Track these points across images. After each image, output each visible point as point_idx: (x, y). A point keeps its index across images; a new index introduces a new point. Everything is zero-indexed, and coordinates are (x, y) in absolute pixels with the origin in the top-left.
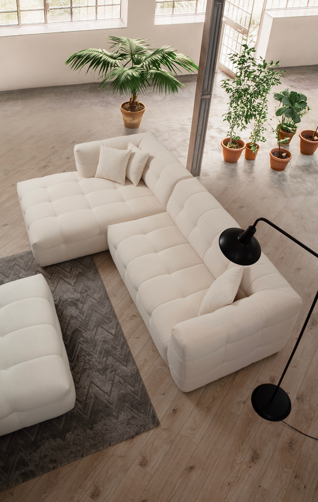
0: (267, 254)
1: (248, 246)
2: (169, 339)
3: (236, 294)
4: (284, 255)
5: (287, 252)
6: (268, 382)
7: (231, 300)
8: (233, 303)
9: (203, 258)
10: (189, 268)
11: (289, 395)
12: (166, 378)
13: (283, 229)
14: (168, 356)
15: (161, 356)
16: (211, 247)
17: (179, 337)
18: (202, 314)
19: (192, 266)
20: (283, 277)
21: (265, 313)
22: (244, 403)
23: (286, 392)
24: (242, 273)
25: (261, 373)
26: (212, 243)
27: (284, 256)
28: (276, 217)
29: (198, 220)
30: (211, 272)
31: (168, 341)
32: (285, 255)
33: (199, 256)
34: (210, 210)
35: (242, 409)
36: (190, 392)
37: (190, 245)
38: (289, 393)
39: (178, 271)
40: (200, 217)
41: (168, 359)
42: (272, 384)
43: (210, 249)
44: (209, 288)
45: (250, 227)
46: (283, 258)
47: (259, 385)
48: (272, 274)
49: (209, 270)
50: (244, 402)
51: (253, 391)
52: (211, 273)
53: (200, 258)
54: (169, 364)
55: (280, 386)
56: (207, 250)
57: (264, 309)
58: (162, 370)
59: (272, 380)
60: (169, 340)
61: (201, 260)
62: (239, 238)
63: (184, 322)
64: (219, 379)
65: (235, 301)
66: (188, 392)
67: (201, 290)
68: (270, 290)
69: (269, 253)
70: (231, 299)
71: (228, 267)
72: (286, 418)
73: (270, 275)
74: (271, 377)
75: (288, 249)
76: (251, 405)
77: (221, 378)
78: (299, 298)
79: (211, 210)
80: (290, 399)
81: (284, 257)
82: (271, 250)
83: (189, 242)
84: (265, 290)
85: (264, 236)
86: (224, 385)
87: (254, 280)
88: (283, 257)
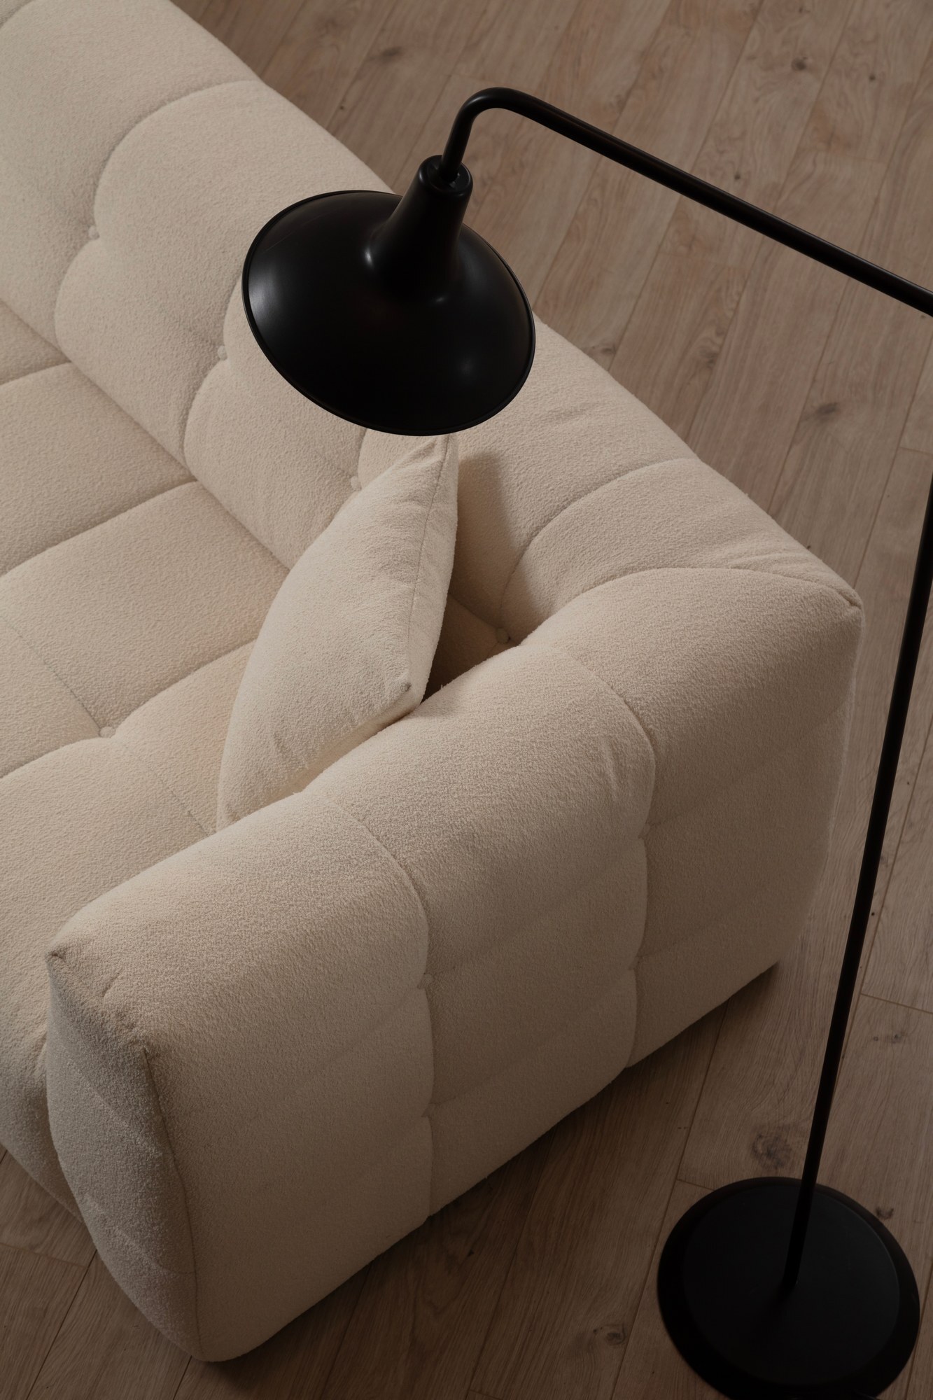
0: (606, 351)
1: (440, 300)
2: (42, 1029)
3: (437, 639)
4: (718, 334)
5: (736, 311)
6: (746, 1169)
7: (409, 686)
8: (427, 701)
9: (182, 447)
10: (98, 528)
11: (891, 1225)
12: (78, 1302)
13: (686, 168)
14: (57, 1144)
15: (12, 1159)
16: (219, 365)
17: (104, 992)
18: (235, 817)
19: (116, 513)
20: (732, 481)
21: (639, 727)
22: (619, 1337)
23: (872, 1210)
24: (454, 499)
25: (692, 1122)
26: (221, 334)
27: (719, 341)
28: (629, 94)
29: (95, 185)
30: (252, 530)
31: (38, 1048)
32: (721, 333)
33: (153, 441)
34: (163, 103)
35: (615, 1384)
36: (253, 1352)
37: (77, 371)
38: (890, 1214)
39: (29, 562)
40: (105, 161)
41: (63, 1165)
42: (772, 1174)
43: (213, 374)
44: (256, 638)
45: (426, 166)
46: (712, 359)
47: (695, 1201)
48: (642, 465)
49: (234, 519)
50: (615, 1335)
51: (660, 1249)
52: (253, 538)
53: (160, 449)
54: (78, 1200)
55: (822, 1179)
56: (198, 386)
57: (626, 703)
58: (38, 1251)
59: (769, 1154)
60: (44, 1039)
61: (173, 459)
62: (369, 257)
63: (124, 890)
64: (431, 1219)
65: (438, 689)
66: (239, 1354)
67: (205, 663)
68: (648, 572)
69: (621, 338)
70: (403, 677)
71: (354, 474)
72: (901, 1376)
73: (631, 474)
74: (760, 1137)
75: (740, 295)
76: (667, 1344)
77: (446, 1210)
78: (840, 593)
79: (171, 100)
80: (905, 1246)
81: (721, 347)
82: (629, 322)
83: (68, 350)
84: (613, 577)
85: (569, 233)
86: (471, 1253)
87: (538, 529)
88: (715, 349)
